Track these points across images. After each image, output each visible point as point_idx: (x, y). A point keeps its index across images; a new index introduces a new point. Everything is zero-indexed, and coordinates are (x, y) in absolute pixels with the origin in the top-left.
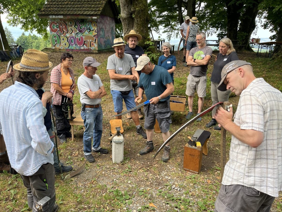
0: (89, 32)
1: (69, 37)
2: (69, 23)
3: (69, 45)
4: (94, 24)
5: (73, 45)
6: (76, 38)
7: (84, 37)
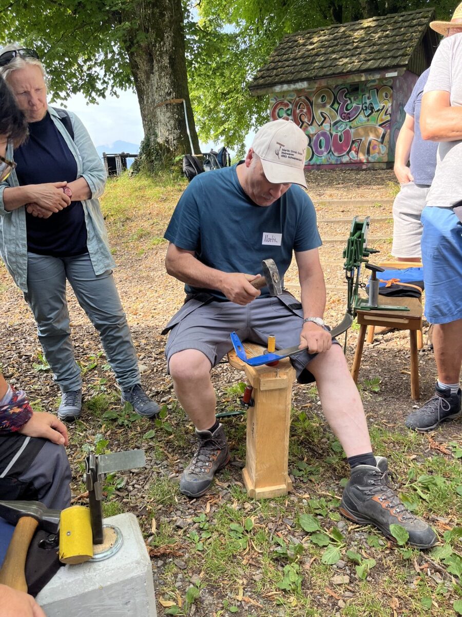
0: (368, 116)
1: (313, 135)
2: (320, 100)
3: (313, 154)
4: (384, 94)
5: (322, 153)
6: (331, 135)
7: (352, 131)
